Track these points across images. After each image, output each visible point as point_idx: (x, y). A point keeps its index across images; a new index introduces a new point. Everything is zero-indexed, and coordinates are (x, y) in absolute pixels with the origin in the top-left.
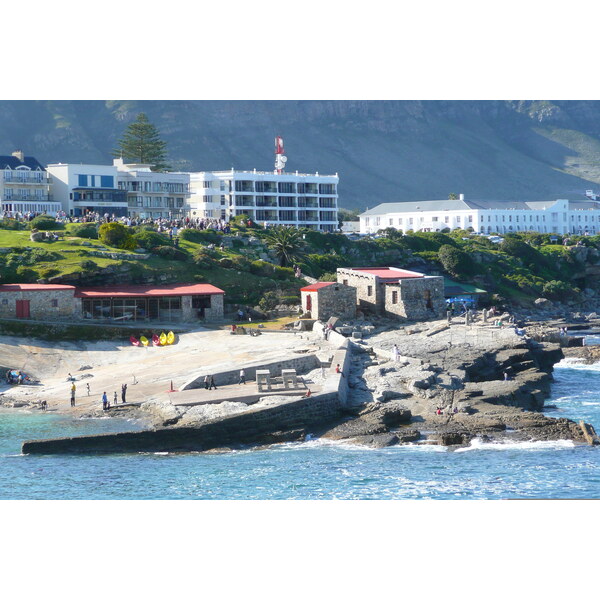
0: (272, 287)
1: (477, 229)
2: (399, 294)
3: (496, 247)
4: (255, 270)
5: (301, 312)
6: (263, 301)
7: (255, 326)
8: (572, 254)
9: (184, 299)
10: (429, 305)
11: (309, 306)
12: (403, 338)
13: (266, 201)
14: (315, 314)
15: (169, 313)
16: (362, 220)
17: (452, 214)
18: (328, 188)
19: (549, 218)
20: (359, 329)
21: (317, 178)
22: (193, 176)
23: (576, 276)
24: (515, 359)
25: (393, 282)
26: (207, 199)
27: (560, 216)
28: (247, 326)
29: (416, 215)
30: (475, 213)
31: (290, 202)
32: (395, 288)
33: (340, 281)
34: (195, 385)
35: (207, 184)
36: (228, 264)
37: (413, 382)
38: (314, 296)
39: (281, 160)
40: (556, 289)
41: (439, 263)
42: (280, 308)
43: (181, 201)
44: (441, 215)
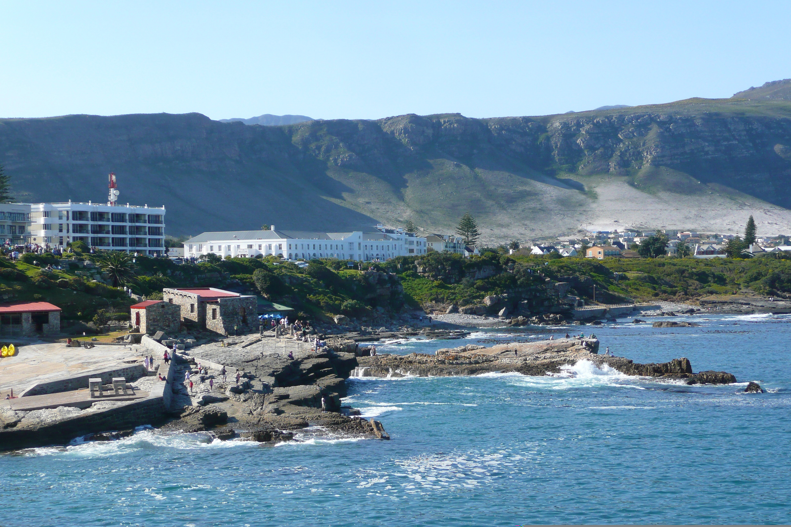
0: (105, 305)
1: (285, 256)
2: (218, 311)
3: (301, 271)
4: (89, 290)
5: (131, 326)
6: (96, 317)
7: (88, 340)
8: (365, 278)
9: (24, 316)
10: (244, 321)
11: (138, 322)
12: (221, 350)
13: (99, 229)
14: (143, 328)
15: (10, 328)
16: (186, 247)
17: (264, 243)
18: (155, 219)
19: (346, 246)
20: (182, 342)
21: (146, 210)
22: (33, 206)
23: (369, 296)
24: (317, 367)
25: (213, 300)
26: (46, 227)
27: (356, 246)
28: (80, 339)
29: (233, 243)
30: (284, 242)
31: (121, 230)
32: (214, 306)
33: (166, 299)
34: (34, 392)
35: (46, 214)
36: (65, 284)
37: (229, 387)
38: (143, 312)
39: (113, 194)
40: (352, 307)
41: (253, 284)
42: (111, 323)
43: (22, 229)
44: (255, 243)
